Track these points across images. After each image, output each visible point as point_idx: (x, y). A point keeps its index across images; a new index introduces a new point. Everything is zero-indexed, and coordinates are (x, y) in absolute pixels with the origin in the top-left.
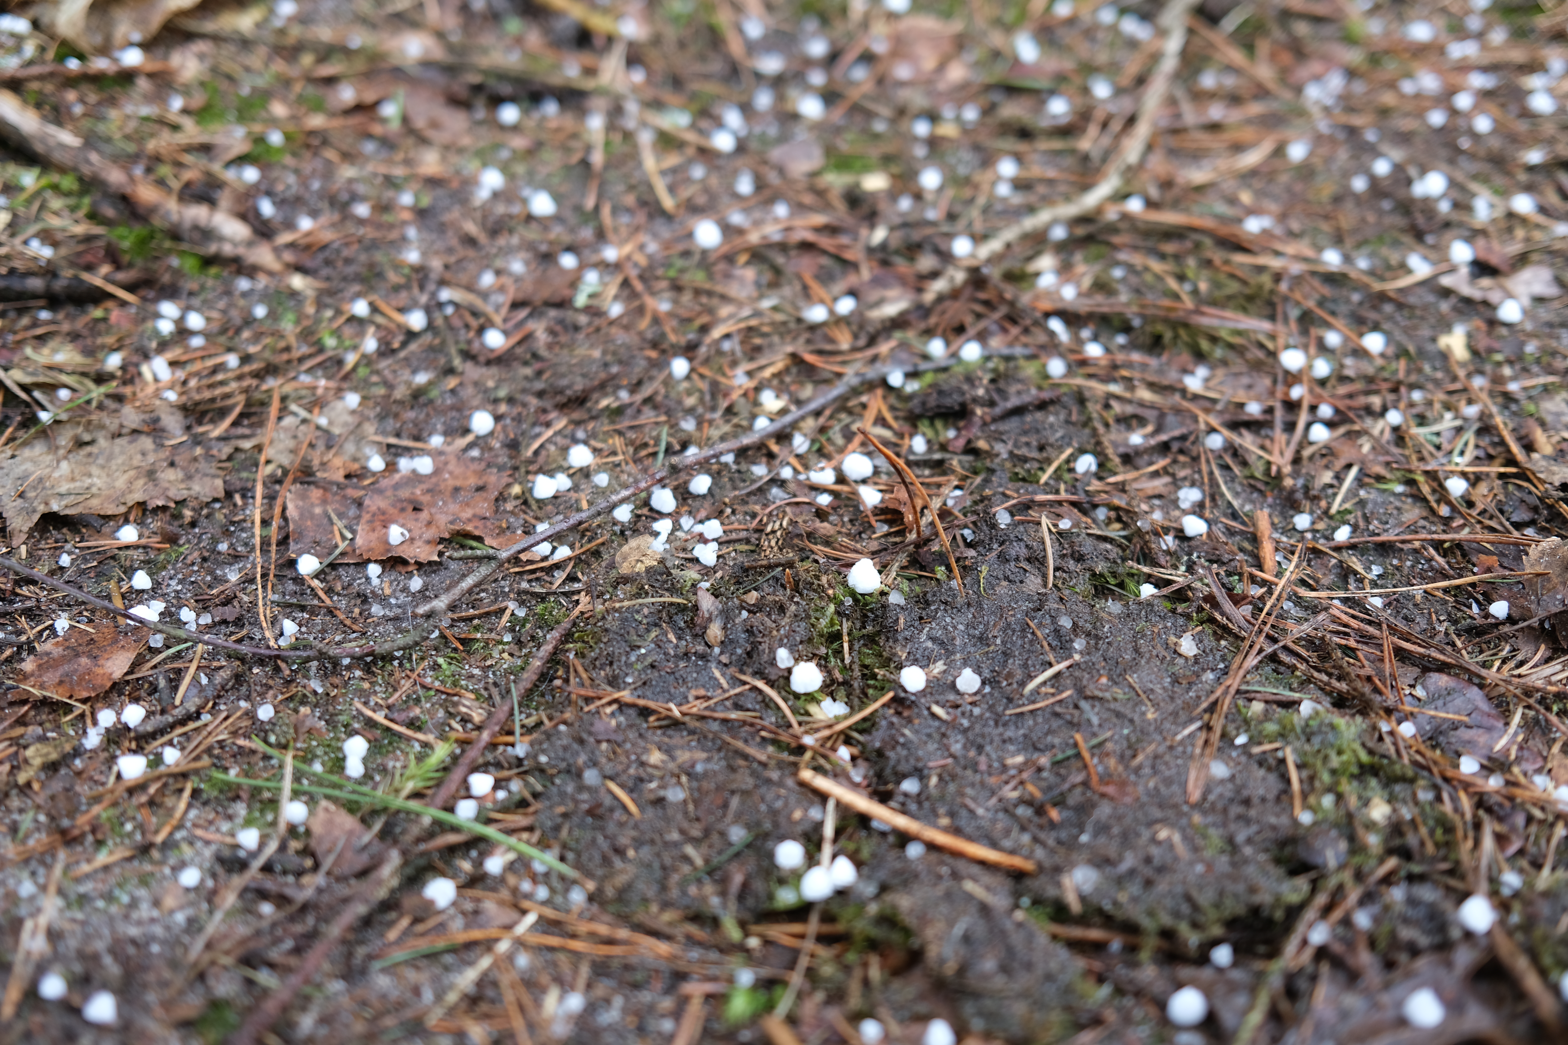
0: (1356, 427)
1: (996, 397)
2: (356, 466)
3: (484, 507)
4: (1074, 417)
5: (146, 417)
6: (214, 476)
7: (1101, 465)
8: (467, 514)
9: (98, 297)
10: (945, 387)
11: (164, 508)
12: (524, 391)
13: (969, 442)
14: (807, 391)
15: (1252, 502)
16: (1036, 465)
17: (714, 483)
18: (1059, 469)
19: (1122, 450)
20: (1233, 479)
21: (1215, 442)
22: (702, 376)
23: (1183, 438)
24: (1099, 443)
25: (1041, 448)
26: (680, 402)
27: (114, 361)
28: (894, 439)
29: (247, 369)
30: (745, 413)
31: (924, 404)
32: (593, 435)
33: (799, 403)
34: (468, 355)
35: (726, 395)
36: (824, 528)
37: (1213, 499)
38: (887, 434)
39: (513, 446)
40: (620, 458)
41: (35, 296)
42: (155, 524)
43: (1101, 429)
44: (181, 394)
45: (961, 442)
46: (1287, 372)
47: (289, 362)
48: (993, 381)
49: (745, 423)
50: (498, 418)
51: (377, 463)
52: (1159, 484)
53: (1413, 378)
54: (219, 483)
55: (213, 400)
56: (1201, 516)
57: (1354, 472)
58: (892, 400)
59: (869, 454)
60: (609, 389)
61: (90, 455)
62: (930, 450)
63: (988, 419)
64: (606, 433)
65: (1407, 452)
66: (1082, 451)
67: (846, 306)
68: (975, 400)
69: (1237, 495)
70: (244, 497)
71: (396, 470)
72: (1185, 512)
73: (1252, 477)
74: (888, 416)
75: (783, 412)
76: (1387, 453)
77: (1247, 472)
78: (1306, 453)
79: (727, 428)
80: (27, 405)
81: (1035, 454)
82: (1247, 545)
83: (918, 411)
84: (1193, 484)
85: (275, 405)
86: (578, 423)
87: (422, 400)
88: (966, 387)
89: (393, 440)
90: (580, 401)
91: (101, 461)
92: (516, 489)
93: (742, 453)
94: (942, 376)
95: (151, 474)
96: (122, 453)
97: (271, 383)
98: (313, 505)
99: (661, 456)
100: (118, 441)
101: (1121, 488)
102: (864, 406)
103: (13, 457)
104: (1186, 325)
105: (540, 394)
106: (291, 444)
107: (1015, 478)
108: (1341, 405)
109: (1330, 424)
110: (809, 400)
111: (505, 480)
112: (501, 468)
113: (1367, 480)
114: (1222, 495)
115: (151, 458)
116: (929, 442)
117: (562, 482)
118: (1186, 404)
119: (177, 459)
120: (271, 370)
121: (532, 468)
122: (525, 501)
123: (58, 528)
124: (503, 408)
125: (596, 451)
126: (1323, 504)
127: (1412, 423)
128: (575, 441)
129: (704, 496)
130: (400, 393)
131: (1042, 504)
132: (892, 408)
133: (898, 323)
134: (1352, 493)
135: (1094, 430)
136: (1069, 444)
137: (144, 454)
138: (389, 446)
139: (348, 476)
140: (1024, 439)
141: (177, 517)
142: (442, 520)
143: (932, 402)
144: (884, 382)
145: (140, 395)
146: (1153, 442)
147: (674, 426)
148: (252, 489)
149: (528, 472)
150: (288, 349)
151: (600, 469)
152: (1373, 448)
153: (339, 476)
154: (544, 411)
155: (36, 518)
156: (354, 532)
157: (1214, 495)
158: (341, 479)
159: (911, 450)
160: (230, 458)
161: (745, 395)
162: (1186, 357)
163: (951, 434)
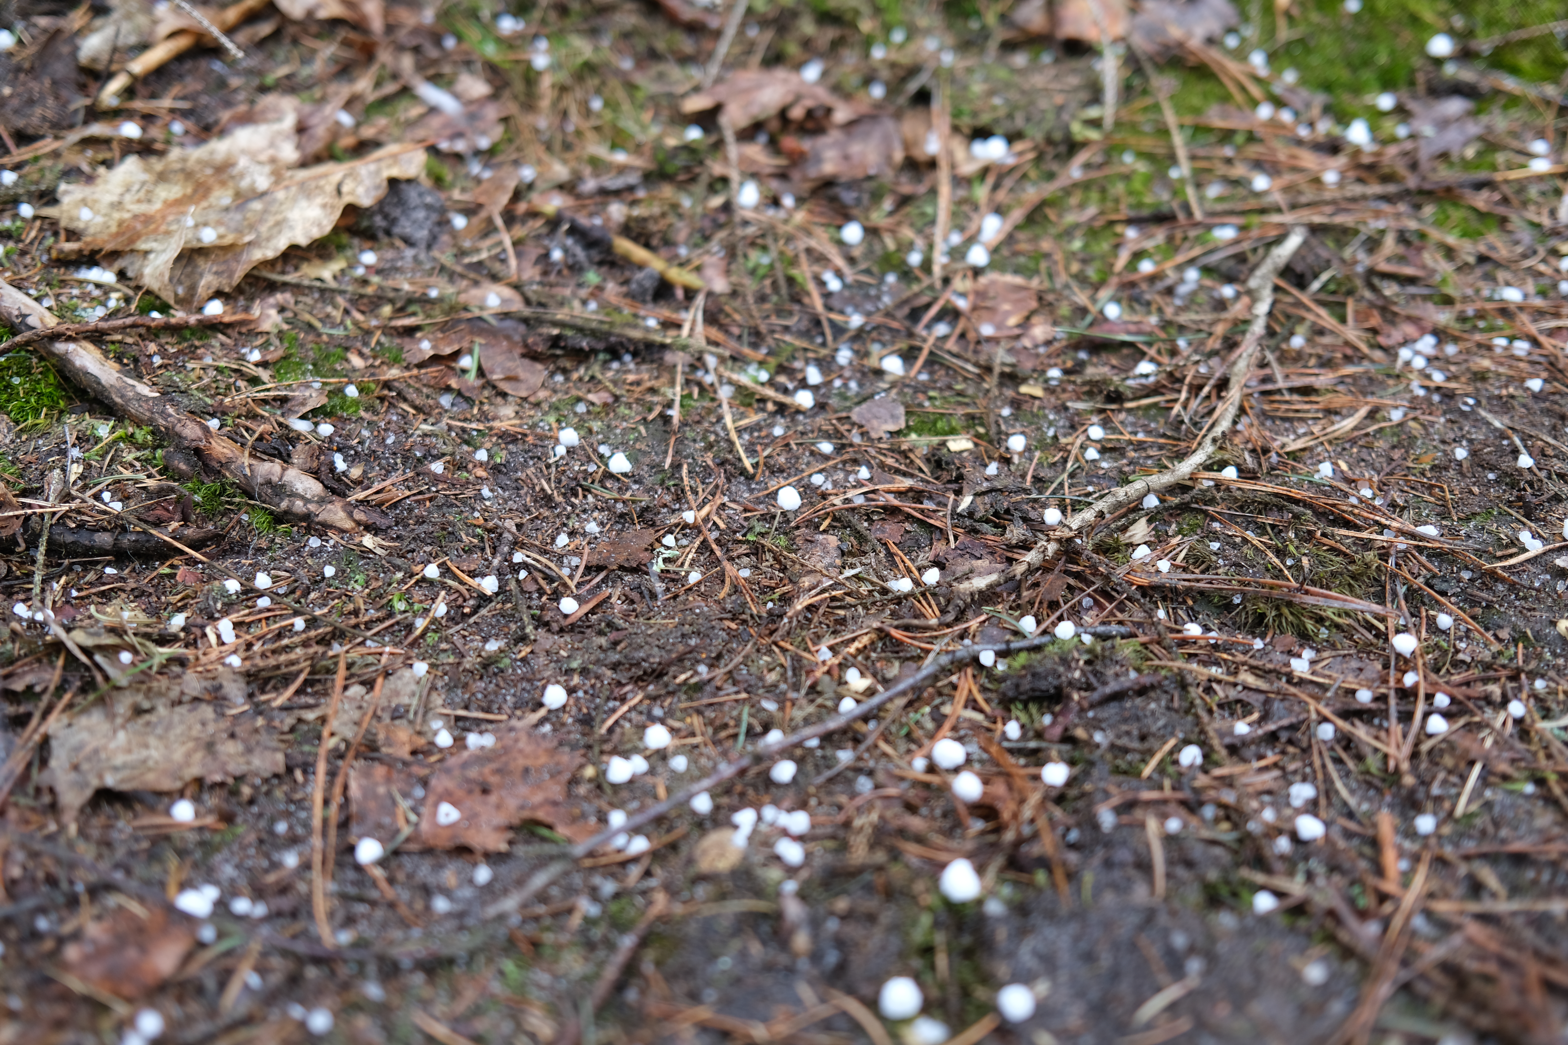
0: (1477, 719)
1: (1093, 680)
2: (421, 742)
3: (556, 791)
4: (1176, 704)
5: (208, 684)
6: (276, 750)
7: (1206, 756)
8: (538, 798)
9: (165, 552)
10: (1040, 670)
11: (222, 785)
12: (597, 662)
13: (1066, 729)
14: (894, 670)
15: (1370, 800)
16: (1138, 757)
17: (800, 771)
18: (1162, 761)
19: (1228, 740)
20: (1348, 774)
21: (1326, 732)
22: (784, 650)
23: (1293, 727)
24: (1202, 732)
25: (1143, 738)
26: (761, 678)
27: (178, 621)
28: (986, 724)
29: (313, 633)
30: (830, 694)
31: (1017, 686)
32: (670, 713)
33: (886, 682)
34: (541, 623)
35: (809, 672)
36: (915, 823)
37: (1327, 794)
38: (978, 717)
39: (587, 722)
40: (698, 740)
41: (103, 552)
42: (212, 800)
43: (1205, 717)
44: (244, 659)
45: (1057, 731)
46: (1399, 656)
47: (356, 626)
48: (1088, 662)
49: (829, 703)
50: (571, 691)
51: (444, 739)
52: (1268, 779)
53: (1532, 665)
54: (280, 757)
55: (277, 667)
56: (1316, 815)
57: (1477, 769)
58: (983, 680)
59: (960, 739)
60: (688, 664)
61: (148, 724)
62: (1024, 737)
63: (1085, 704)
64: (684, 710)
65: (1533, 748)
66: (1187, 742)
67: (932, 576)
68: (1070, 683)
69: (1352, 792)
70: (305, 772)
71: (465, 747)
72: (1299, 812)
73: (1368, 772)
74: (980, 698)
75: (870, 692)
76: (1511, 748)
77: (1362, 767)
78: (1425, 747)
79: (811, 709)
80: (87, 668)
81: (1136, 745)
82: (1367, 850)
83: (1011, 694)
84: (1304, 779)
85: (342, 672)
86: (654, 698)
87: (493, 669)
88: (1061, 669)
89: (462, 713)
90: (658, 674)
91: (159, 731)
92: (589, 771)
93: (827, 738)
94: (1037, 657)
95: (210, 746)
96: (181, 722)
97: (336, 648)
98: (376, 784)
99: (742, 738)
100: (178, 709)
101: (1228, 782)
102: (955, 687)
103: (70, 725)
104: (1289, 604)
105: (614, 667)
106: (356, 715)
107: (1117, 771)
108: (1459, 693)
109: (1447, 715)
110: (896, 680)
111: (579, 760)
112: (574, 747)
113: (1492, 779)
114: (1337, 792)
115: (211, 728)
116: (1023, 727)
117: (638, 764)
118: (1293, 690)
119: (238, 730)
120: (338, 635)
121: (607, 747)
122: (600, 784)
123: (110, 803)
124: (576, 680)
125: (673, 730)
126: (1447, 805)
127: (1537, 716)
128: (653, 720)
129: (786, 786)
130: (470, 662)
131: (1148, 804)
132: (983, 689)
133: (988, 596)
134: (1476, 794)
135: (1197, 716)
136: (1172, 734)
137: (204, 724)
138: (458, 719)
139: (414, 753)
140: (1125, 728)
141: (234, 792)
142: (512, 803)
143: (1026, 685)
144: (975, 660)
145: (203, 659)
146: (1260, 732)
147: (755, 706)
148: (313, 765)
149: (602, 752)
150: (356, 613)
151: (677, 751)
152: (1496, 742)
153: (404, 752)
154: (620, 684)
155: (88, 793)
156: (418, 814)
157: (1329, 792)
158: (407, 757)
159: (1004, 737)
160: (292, 730)
161: (828, 672)
162: (1290, 638)
163: (1047, 720)
